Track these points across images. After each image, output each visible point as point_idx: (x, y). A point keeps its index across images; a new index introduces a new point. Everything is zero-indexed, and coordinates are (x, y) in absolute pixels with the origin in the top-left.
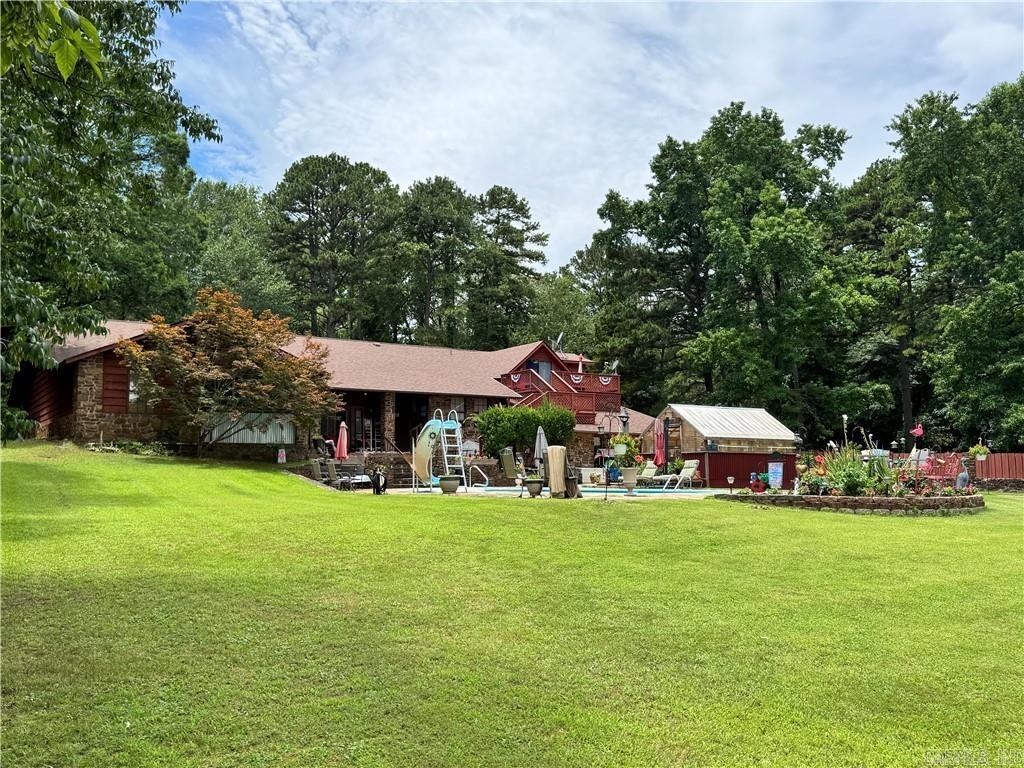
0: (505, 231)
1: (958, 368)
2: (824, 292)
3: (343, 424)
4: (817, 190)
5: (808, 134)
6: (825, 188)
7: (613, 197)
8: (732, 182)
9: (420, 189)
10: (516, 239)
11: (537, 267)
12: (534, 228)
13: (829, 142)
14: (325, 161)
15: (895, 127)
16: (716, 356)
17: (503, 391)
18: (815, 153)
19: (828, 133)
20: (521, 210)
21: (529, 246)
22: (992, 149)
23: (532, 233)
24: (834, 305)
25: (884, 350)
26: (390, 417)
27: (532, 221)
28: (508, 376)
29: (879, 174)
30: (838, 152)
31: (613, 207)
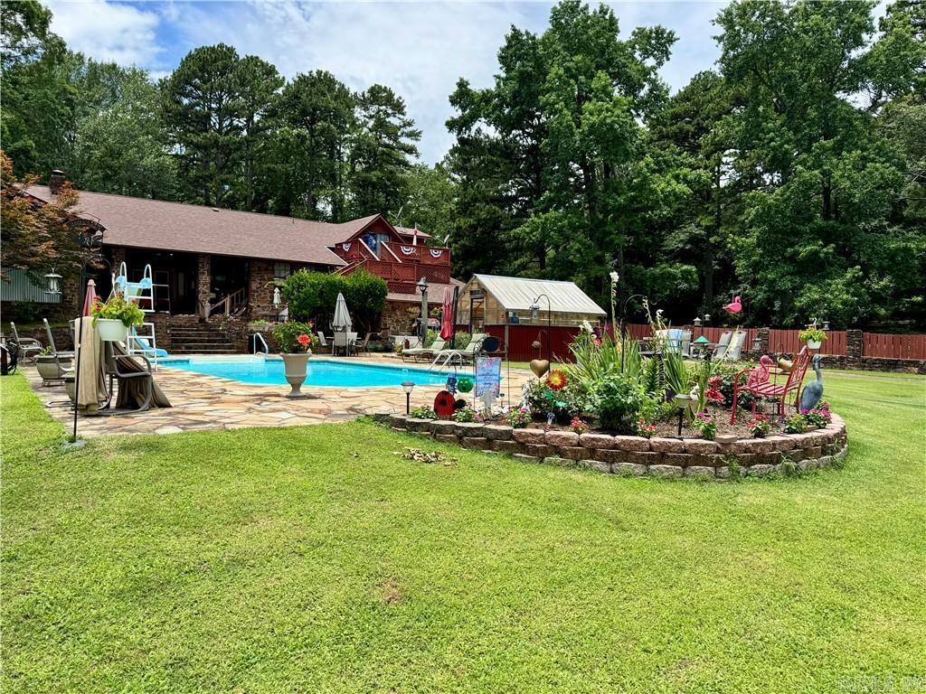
0: (381, 125)
1: (760, 251)
2: (645, 178)
3: (91, 282)
4: (647, 87)
5: (641, 35)
6: (655, 86)
7: (462, 85)
8: (567, 70)
9: (302, 80)
10: (393, 133)
11: (410, 158)
12: (410, 124)
13: (658, 42)
14: (213, 49)
15: (721, 21)
16: (545, 236)
17: (334, 259)
18: (646, 54)
19: (659, 32)
20: (398, 108)
21: (405, 141)
22: (809, 40)
23: (408, 129)
24: (653, 192)
25: (694, 239)
26: (205, 279)
27: (407, 118)
28: (341, 244)
29: (702, 83)
30: (667, 53)
31: (462, 96)
